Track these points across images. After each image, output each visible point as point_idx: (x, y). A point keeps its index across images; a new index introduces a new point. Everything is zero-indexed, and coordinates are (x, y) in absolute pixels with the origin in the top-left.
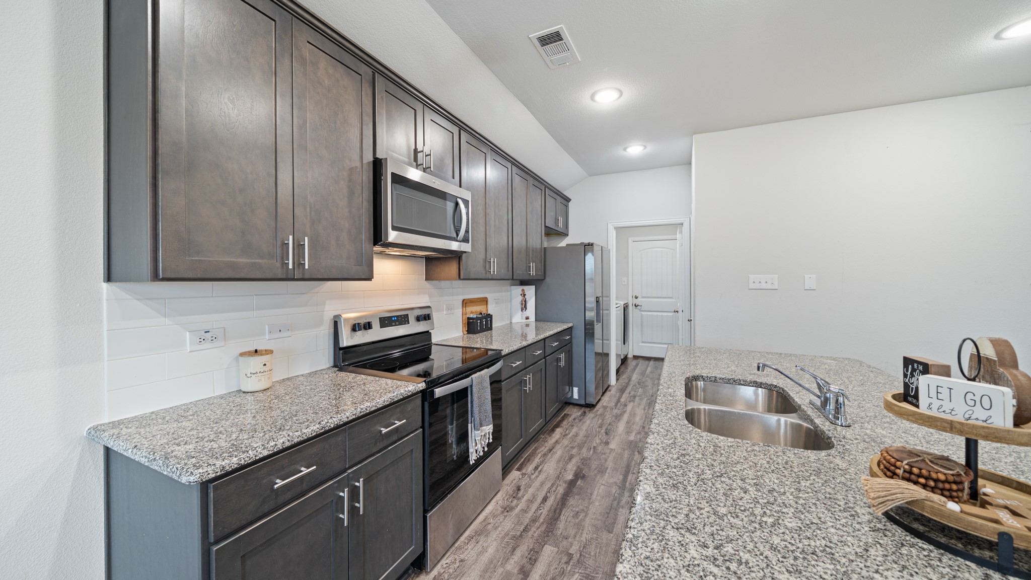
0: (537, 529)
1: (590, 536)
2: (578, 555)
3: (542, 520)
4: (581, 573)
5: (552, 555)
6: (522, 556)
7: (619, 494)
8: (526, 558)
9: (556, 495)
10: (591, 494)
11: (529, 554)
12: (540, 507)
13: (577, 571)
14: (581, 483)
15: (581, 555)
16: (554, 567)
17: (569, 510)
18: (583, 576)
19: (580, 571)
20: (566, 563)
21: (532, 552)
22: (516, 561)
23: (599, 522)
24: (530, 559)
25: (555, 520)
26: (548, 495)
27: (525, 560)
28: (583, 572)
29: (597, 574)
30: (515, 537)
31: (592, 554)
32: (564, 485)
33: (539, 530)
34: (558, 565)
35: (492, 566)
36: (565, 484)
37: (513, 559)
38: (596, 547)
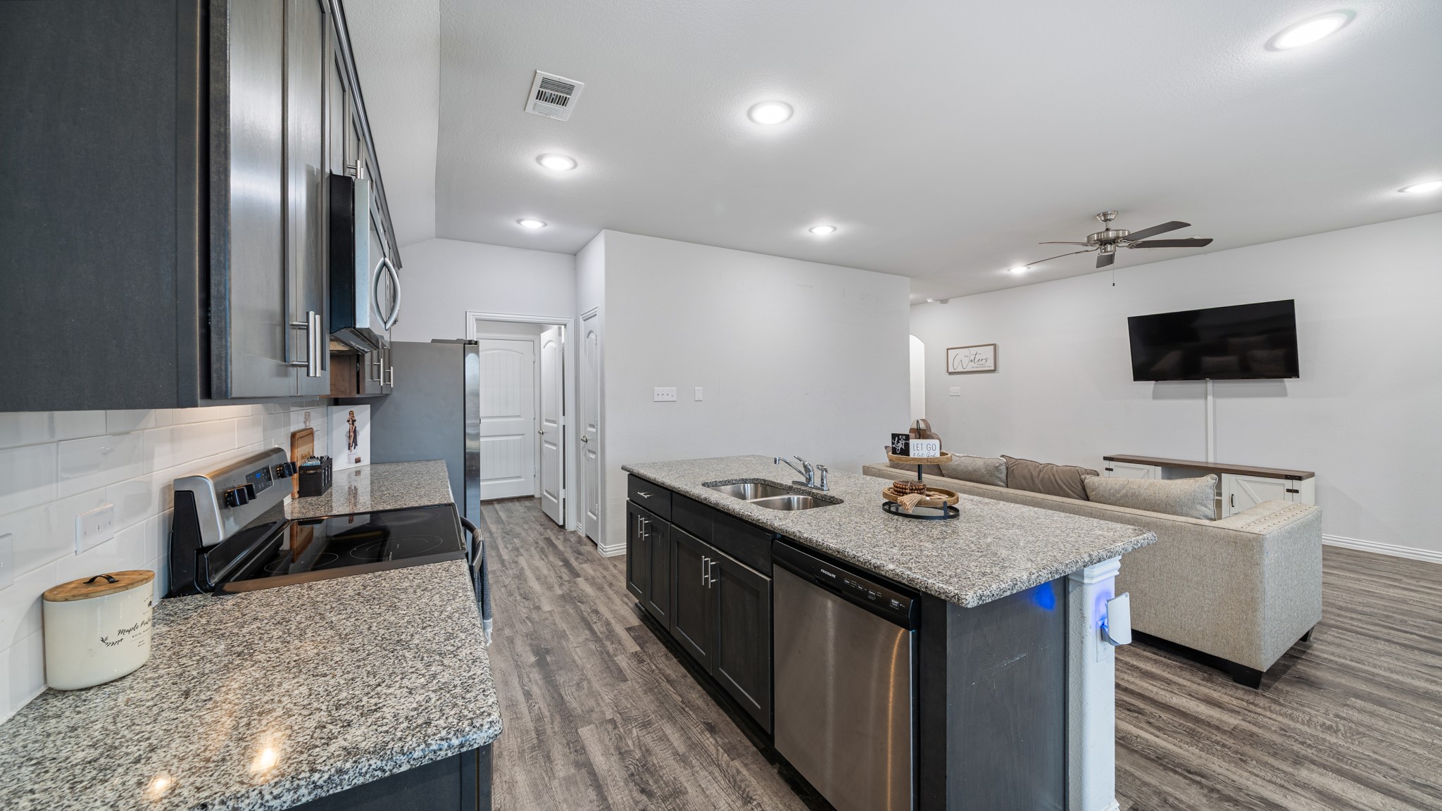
0: (552, 724)
1: (611, 695)
2: (619, 715)
3: (547, 714)
4: (635, 726)
5: (594, 732)
6: (565, 755)
7: (600, 647)
8: (571, 753)
9: (537, 683)
10: (574, 661)
11: (570, 749)
12: (531, 704)
13: (630, 727)
14: (551, 657)
15: (620, 714)
16: (607, 740)
17: (566, 688)
18: (640, 727)
19: (633, 725)
20: (614, 728)
21: (571, 745)
22: (562, 763)
23: (608, 679)
24: (576, 751)
25: (562, 705)
26: (526, 688)
27: (572, 756)
28: (636, 724)
29: (649, 717)
30: (535, 747)
31: (629, 706)
32: (534, 670)
33: (556, 723)
34: (609, 735)
35: (540, 787)
36: (534, 667)
37: (556, 765)
38: (626, 699)
